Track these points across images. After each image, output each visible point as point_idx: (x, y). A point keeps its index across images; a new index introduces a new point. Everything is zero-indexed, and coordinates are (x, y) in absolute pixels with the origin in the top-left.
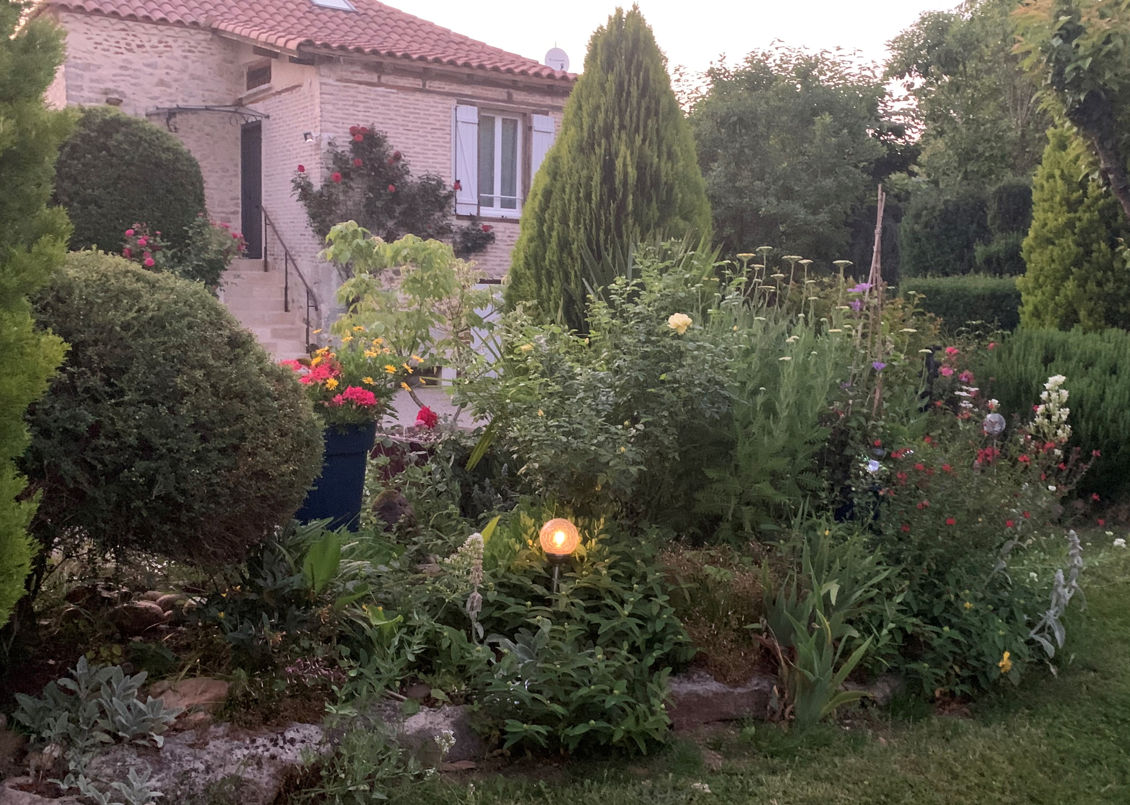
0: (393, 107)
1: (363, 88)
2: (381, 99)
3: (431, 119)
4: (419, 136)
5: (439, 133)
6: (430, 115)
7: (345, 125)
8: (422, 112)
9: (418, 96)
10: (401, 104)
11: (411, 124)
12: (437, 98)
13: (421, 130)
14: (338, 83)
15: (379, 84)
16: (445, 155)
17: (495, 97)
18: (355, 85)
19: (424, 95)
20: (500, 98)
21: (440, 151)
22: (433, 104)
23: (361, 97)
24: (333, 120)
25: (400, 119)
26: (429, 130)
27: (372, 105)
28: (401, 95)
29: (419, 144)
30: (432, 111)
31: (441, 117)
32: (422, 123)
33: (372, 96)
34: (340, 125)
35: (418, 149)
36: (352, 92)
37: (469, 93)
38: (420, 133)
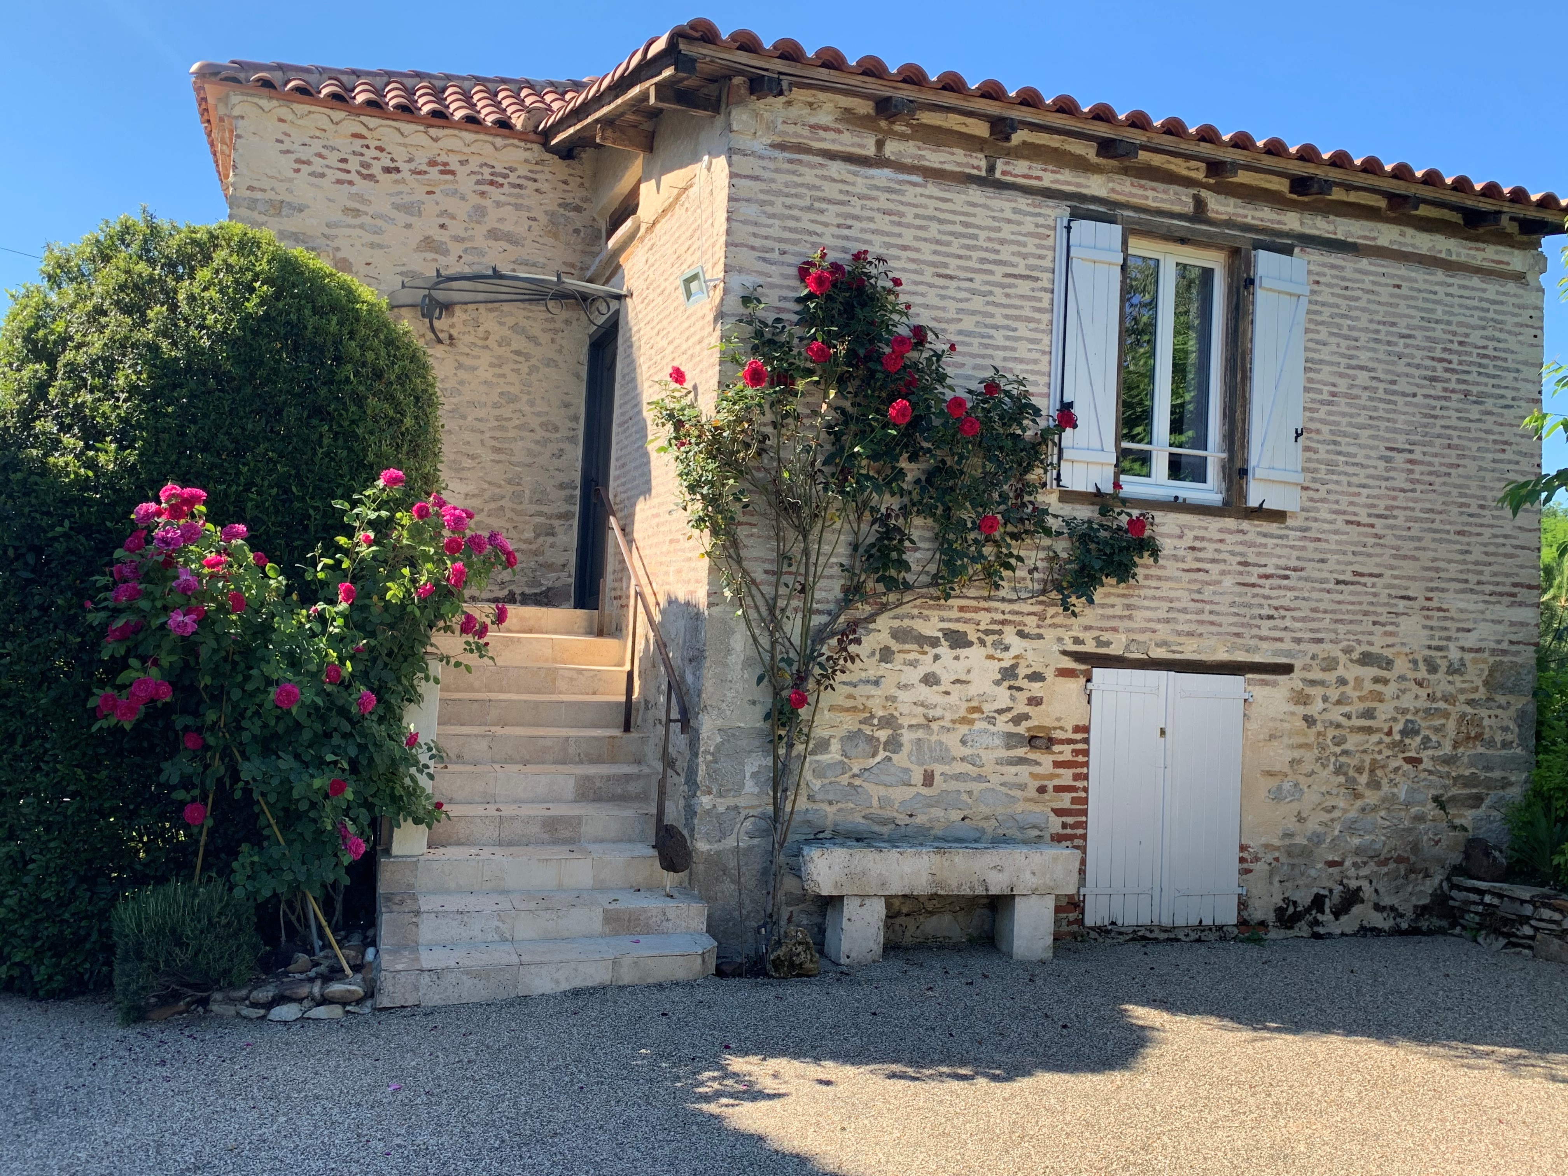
0: (909, 219)
1: (836, 168)
2: (883, 196)
3: (1005, 253)
4: (974, 292)
5: (1024, 287)
6: (1002, 242)
7: (788, 258)
8: (983, 235)
9: (975, 193)
10: (930, 212)
11: (954, 262)
12: (1023, 202)
13: (978, 278)
14: (777, 153)
15: (879, 161)
16: (1038, 341)
17: (1166, 206)
18: (819, 160)
19: (990, 192)
20: (1177, 209)
21: (1023, 330)
22: (1009, 215)
23: (831, 190)
24: (757, 243)
25: (927, 248)
26: (998, 278)
27: (857, 211)
28: (932, 189)
29: (973, 313)
30: (1007, 231)
31: (1031, 249)
32: (983, 260)
33: (859, 189)
34: (775, 256)
35: (968, 323)
36: (809, 176)
37: (1102, 193)
38: (975, 285)
